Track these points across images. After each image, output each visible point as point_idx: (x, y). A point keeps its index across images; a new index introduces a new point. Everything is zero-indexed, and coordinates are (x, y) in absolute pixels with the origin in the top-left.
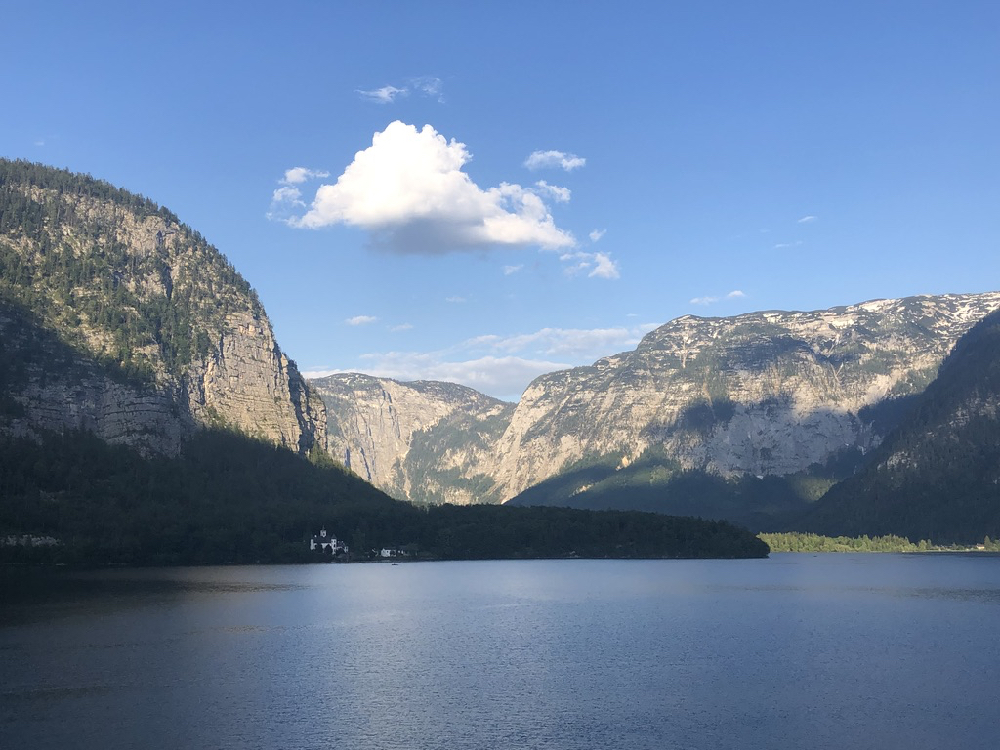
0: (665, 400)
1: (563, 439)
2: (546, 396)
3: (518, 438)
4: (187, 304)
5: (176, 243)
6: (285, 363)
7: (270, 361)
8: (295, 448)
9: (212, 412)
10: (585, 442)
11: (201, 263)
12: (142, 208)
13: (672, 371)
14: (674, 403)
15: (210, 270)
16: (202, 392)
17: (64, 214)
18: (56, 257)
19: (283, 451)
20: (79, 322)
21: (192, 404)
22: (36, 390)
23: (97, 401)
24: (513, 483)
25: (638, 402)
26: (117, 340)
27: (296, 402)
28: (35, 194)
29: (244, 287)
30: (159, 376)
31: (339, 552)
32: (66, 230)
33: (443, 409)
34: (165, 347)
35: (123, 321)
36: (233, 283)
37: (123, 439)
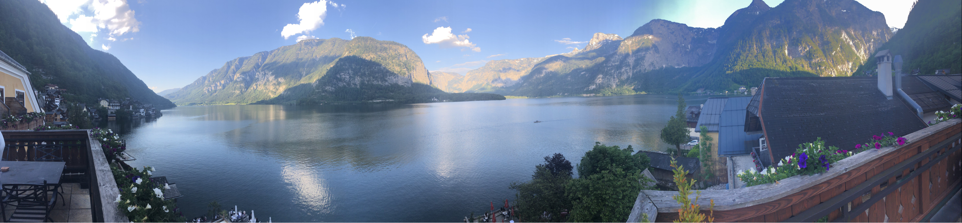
0: (489, 75)
1: (473, 82)
2: (470, 74)
3: (466, 82)
4: (410, 61)
5: (408, 51)
7: (424, 69)
8: (429, 84)
9: (415, 79)
10: (476, 82)
11: (412, 54)
12: (401, 45)
13: (491, 70)
14: (491, 76)
16: (414, 76)
17: (390, 48)
18: (390, 56)
19: (427, 85)
20: (394, 66)
21: (412, 78)
22: (389, 77)
23: (398, 78)
24: (465, 89)
25: (485, 75)
26: (400, 69)
27: (429, 77)
28: (386, 46)
29: (419, 58)
30: (407, 74)
31: (437, 101)
32: (391, 51)
33: (453, 77)
34: (407, 69)
35: (400, 65)
36: (417, 57)
37: (403, 84)
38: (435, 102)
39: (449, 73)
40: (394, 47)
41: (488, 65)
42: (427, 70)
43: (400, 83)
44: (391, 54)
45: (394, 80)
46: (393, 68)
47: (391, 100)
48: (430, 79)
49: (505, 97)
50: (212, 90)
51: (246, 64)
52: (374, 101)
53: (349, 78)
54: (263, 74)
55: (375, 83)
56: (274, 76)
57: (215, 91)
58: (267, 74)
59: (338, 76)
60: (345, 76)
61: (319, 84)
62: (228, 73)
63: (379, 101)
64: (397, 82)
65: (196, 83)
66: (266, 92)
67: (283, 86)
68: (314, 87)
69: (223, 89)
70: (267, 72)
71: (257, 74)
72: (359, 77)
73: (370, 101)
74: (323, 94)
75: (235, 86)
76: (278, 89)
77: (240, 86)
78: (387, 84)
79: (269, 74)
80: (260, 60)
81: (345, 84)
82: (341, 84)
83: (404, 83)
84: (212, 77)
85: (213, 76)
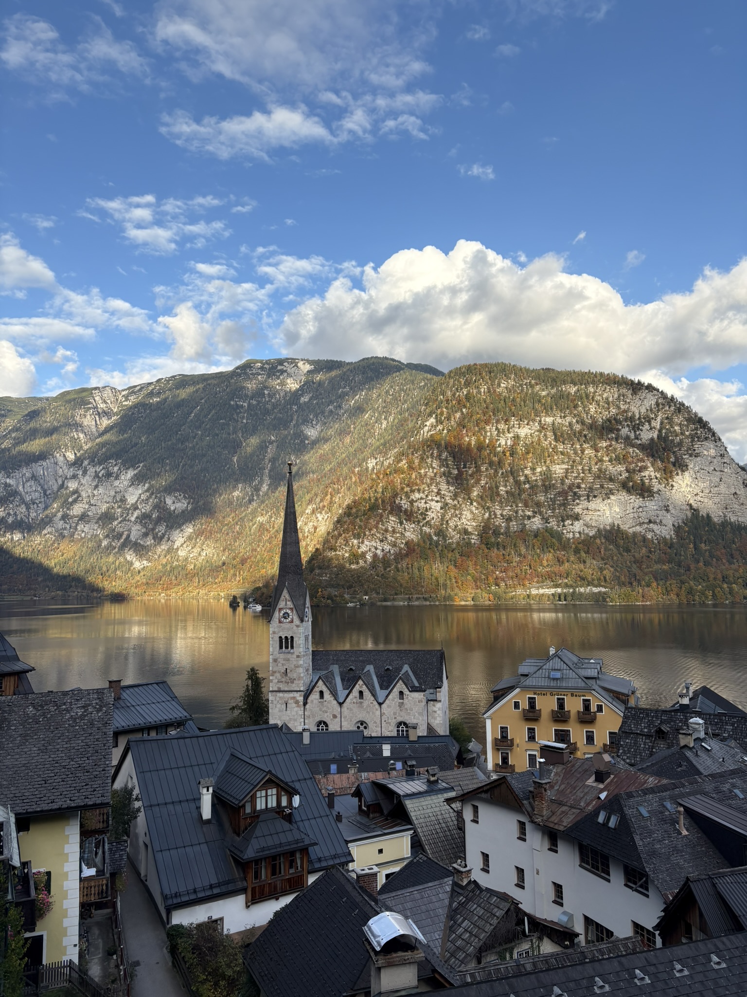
5: (657, 403)
11: (674, 414)
12: (636, 387)
15: (681, 418)
17: (589, 398)
22: (585, 504)
29: (705, 425)
36: (697, 423)
40: (604, 394)
43: (630, 525)
45: (606, 514)
55: (535, 523)
61: (338, 535)
64: (616, 522)
81: (427, 530)
82: (414, 532)
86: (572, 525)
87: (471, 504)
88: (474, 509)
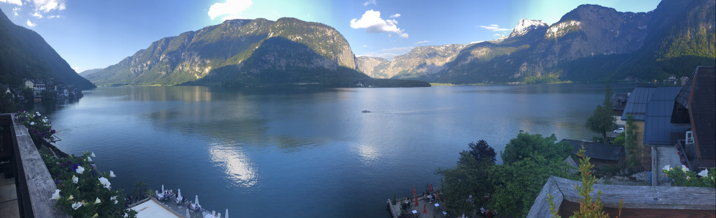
0: (415, 61)
1: (399, 68)
2: (396, 60)
3: (392, 68)
4: (337, 44)
5: (335, 33)
6: (353, 54)
7: (350, 54)
8: (355, 69)
9: (342, 63)
10: (403, 68)
11: (339, 37)
12: (329, 28)
13: (417, 56)
14: (417, 61)
15: (341, 38)
16: (340, 59)
17: (317, 30)
18: (316, 38)
19: (353, 70)
20: (320, 48)
21: (338, 61)
22: (315, 60)
23: (324, 61)
24: (391, 75)
25: (411, 61)
26: (326, 51)
27: (355, 61)
28: (313, 27)
29: (346, 41)
30: (333, 57)
31: (362, 86)
32: (318, 33)
33: (379, 62)
34: (334, 52)
35: (327, 48)
36: (344, 40)
37: (328, 67)
38: (360, 87)
39: (375, 58)
40: (321, 29)
41: (415, 51)
42: (354, 55)
43: (326, 66)
44: (318, 36)
45: (320, 63)
46: (320, 51)
47: (316, 83)
48: (356, 63)
49: (431, 84)
50: (138, 71)
51: (172, 44)
52: (299, 84)
53: (274, 60)
54: (189, 55)
55: (301, 65)
56: (200, 56)
57: (142, 72)
58: (193, 54)
59: (263, 58)
60: (270, 58)
61: (244, 66)
62: (155, 53)
63: (304, 84)
64: (323, 65)
65: (122, 64)
66: (191, 73)
67: (209, 67)
68: (239, 68)
69: (149, 70)
70: (193, 53)
71: (183, 54)
72: (284, 58)
73: (296, 84)
74: (248, 76)
75: (161, 67)
76: (204, 70)
77: (166, 67)
78: (312, 66)
79: (195, 55)
80: (186, 41)
81: (270, 66)
82: (266, 67)
83: (330, 67)
84: (139, 58)
85: (140, 56)
86: (311, 65)
87: (283, 58)
88: (284, 60)
